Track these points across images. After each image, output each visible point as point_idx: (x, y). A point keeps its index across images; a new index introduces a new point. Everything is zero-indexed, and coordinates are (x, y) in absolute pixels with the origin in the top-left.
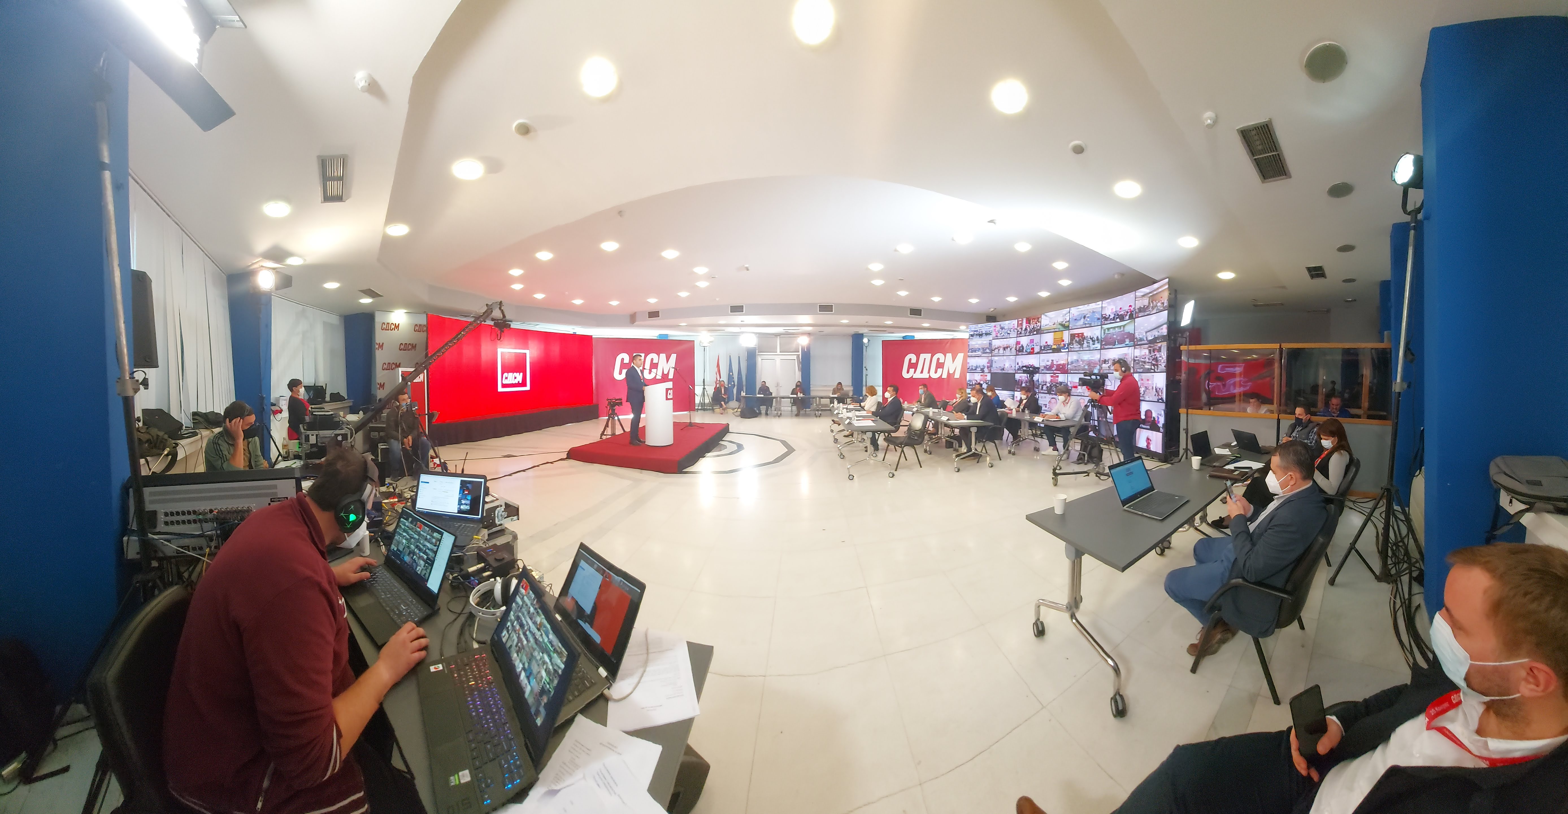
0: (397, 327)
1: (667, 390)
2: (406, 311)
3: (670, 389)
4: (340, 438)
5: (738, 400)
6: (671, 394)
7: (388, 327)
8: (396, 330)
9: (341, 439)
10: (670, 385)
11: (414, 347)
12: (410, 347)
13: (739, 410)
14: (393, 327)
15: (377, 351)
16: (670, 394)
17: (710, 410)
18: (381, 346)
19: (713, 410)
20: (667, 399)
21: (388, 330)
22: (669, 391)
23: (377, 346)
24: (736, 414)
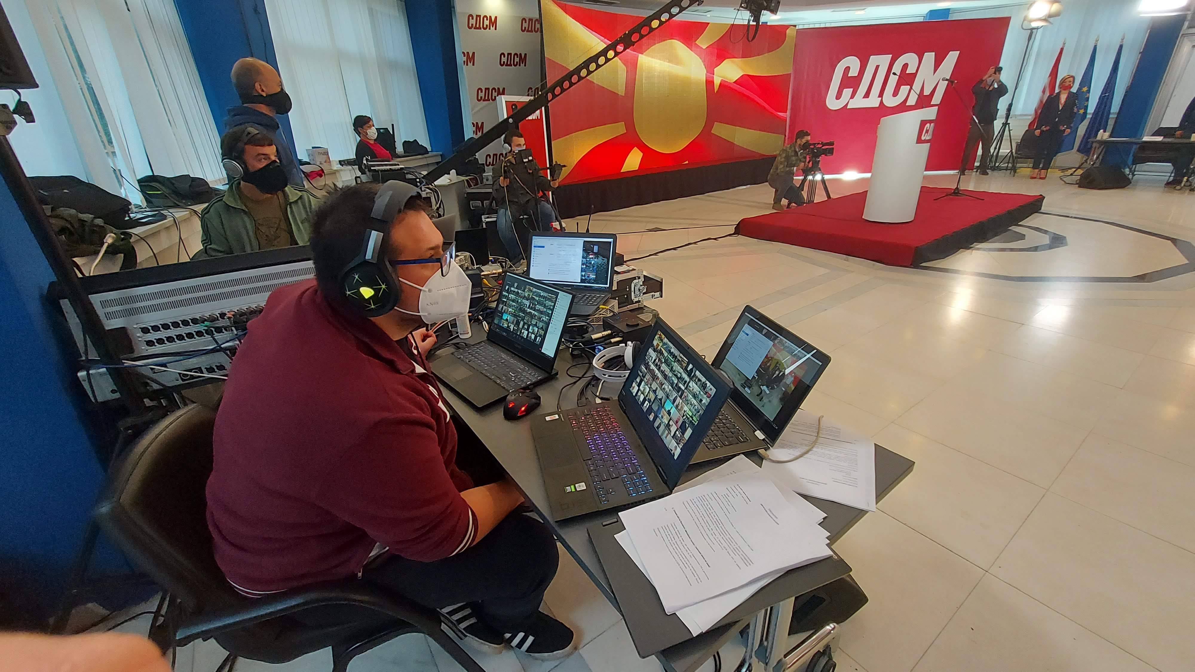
1: (923, 123)
3: (930, 122)
5: (1085, 149)
6: (930, 132)
7: (478, 23)
8: (493, 29)
10: (931, 113)
11: (523, 59)
12: (517, 60)
13: (1080, 172)
14: (487, 22)
16: (927, 131)
17: (1007, 169)
19: (1014, 169)
20: (919, 141)
22: (928, 125)
24: (1068, 179)
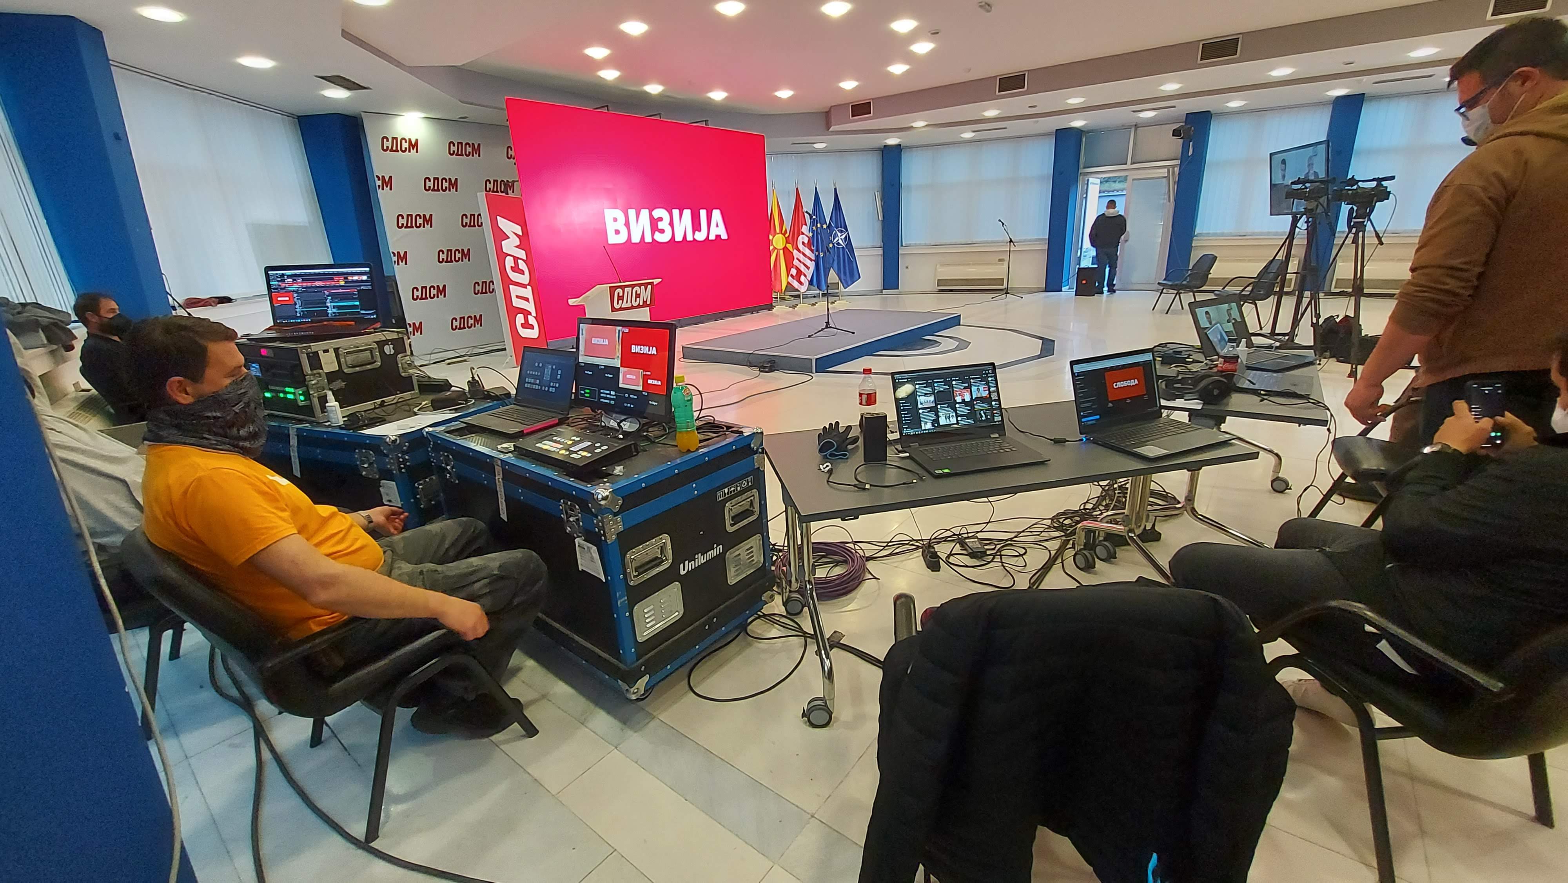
0: (414, 145)
2: (424, 115)
4: (389, 349)
7: (395, 146)
9: (393, 352)
11: (453, 184)
12: (442, 185)
14: (405, 145)
15: (380, 191)
18: (388, 183)
21: (397, 151)
23: (379, 183)
